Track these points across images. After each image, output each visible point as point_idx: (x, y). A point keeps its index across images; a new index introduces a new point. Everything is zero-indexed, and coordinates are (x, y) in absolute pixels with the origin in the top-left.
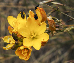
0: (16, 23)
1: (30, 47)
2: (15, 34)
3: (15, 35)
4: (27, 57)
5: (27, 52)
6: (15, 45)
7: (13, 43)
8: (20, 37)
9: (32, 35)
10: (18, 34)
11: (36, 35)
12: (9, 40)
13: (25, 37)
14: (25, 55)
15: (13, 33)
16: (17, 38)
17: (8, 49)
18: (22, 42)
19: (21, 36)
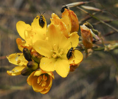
0: (30, 32)
1: (51, 72)
2: (27, 50)
3: (27, 52)
4: (46, 89)
5: (45, 80)
6: (28, 68)
7: (23, 66)
8: (36, 55)
9: (55, 53)
10: (32, 51)
11: (61, 53)
12: (17, 60)
13: (44, 56)
14: (42, 86)
15: (25, 48)
16: (31, 57)
17: (15, 75)
18: (39, 64)
19: (38, 53)
